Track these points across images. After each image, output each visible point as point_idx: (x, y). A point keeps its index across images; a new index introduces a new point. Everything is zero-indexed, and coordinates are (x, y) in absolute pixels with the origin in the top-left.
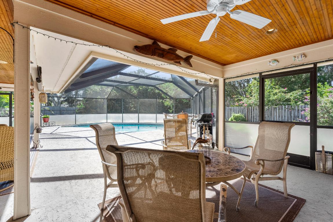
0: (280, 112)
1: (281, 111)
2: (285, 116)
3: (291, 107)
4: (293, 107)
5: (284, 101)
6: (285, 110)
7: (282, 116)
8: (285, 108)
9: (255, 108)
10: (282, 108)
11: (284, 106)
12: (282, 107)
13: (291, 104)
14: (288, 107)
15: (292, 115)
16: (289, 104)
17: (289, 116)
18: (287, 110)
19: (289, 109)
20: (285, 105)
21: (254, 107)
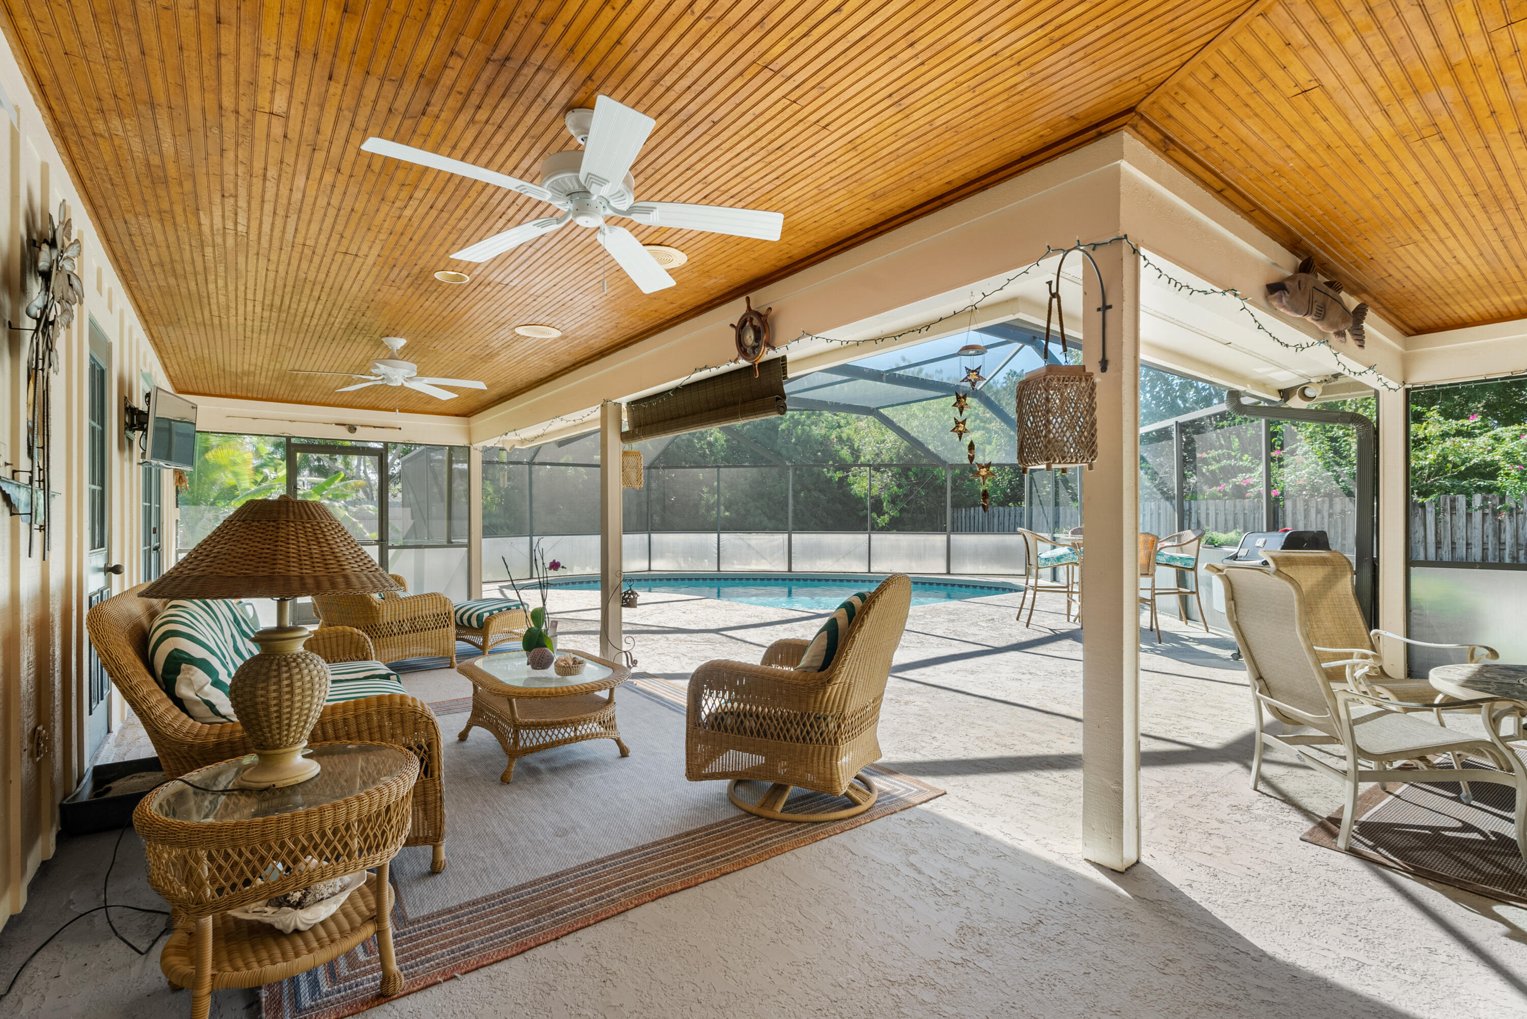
0: (1445, 522)
1: (1448, 518)
2: (1468, 544)
3: (1502, 501)
4: (1510, 503)
5: (1463, 476)
6: (1469, 516)
7: (1453, 543)
8: (1469, 504)
9: (1312, 504)
10: (1453, 508)
11: (1462, 499)
12: (1453, 501)
13: (1497, 489)
14: (1485, 499)
15: (1508, 537)
16: (1489, 490)
17: (1491, 541)
18: (1477, 516)
19: (1487, 511)
20: (1469, 495)
21: (1306, 502)
